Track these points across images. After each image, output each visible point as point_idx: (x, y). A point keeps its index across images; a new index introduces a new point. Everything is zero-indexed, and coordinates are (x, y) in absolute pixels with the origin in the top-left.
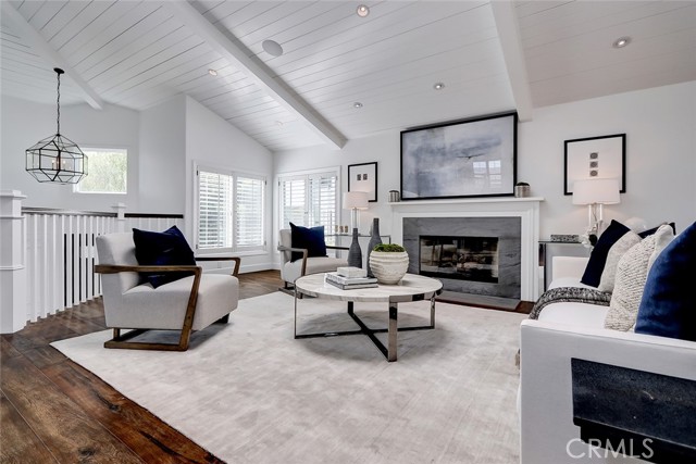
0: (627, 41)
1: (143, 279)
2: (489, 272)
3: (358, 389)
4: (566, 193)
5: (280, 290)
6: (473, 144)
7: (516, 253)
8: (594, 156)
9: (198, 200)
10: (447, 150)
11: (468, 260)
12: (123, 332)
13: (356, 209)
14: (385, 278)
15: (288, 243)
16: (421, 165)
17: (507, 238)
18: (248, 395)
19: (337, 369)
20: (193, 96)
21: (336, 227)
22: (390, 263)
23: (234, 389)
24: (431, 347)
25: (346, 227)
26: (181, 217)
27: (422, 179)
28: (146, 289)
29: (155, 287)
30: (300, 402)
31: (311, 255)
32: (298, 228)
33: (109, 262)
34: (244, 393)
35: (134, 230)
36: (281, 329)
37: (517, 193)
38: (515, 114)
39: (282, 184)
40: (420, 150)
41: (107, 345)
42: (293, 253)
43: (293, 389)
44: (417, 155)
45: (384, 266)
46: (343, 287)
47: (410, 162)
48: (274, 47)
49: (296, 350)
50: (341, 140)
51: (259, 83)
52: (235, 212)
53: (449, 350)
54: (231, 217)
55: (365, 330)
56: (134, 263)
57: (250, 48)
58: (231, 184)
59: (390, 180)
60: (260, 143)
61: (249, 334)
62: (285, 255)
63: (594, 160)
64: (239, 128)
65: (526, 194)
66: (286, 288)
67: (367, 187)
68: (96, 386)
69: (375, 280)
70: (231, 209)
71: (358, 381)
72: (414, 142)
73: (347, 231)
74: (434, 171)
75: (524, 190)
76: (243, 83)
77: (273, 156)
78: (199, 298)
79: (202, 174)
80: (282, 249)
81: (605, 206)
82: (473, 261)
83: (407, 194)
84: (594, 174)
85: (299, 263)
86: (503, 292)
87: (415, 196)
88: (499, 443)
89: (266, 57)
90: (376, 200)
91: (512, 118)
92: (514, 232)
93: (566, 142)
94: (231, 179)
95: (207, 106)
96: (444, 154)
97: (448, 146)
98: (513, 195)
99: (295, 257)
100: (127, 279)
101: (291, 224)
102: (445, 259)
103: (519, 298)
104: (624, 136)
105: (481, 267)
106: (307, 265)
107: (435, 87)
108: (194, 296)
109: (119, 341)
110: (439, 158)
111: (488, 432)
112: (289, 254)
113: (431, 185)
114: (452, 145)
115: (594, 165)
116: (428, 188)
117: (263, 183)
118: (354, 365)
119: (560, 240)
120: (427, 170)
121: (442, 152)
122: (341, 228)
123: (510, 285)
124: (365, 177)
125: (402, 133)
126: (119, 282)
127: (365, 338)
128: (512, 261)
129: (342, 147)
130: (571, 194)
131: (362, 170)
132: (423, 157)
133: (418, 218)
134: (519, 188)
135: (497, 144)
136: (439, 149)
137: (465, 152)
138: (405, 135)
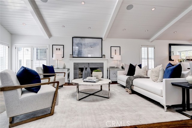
4: (111, 58)
6: (92, 44)
13: (57, 60)
39: (17, 48)
40: (78, 43)
50: (50, 35)
59: (68, 51)
63: (115, 51)
65: (105, 58)
67: (60, 53)
72: (76, 41)
74: (82, 50)
77: (11, 36)
83: (74, 56)
90: (64, 57)
91: (101, 39)
92: (102, 66)
96: (85, 46)
104: (120, 47)
114: (87, 44)
120: (80, 49)
124: (59, 49)
129: (49, 38)
131: (58, 47)
132: (79, 46)
133: (78, 63)
134: (103, 56)
135: (98, 45)
136: (84, 44)
137: (91, 46)
138: (74, 38)
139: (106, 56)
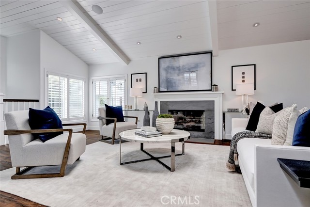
0: (258, 24)
1: (35, 137)
2: (200, 127)
3: (164, 186)
4: (232, 90)
5: (99, 140)
6: (193, 66)
7: (212, 118)
8: (243, 73)
9: (48, 92)
10: (181, 68)
11: (190, 121)
12: (21, 169)
13: (136, 97)
14: (164, 131)
15: (104, 115)
16: (169, 75)
17: (209, 110)
18: (111, 195)
19: (149, 177)
20: (45, 31)
21: (126, 106)
22: (167, 124)
23: (102, 193)
24: (186, 163)
25: (131, 106)
26: (37, 101)
27: (169, 82)
28: (37, 143)
29: (44, 141)
30: (139, 195)
31: (118, 121)
32: (109, 107)
33: (14, 128)
34: (109, 194)
35: (30, 109)
36: (110, 160)
37: (212, 90)
38: (211, 53)
39: (94, 83)
40: (168, 67)
41: (13, 178)
42: (107, 120)
43: (132, 189)
44: (167, 70)
45: (165, 125)
46: (146, 136)
47: (163, 73)
48: (99, 9)
49: (123, 170)
50: (128, 60)
51: (87, 27)
52: (68, 98)
53: (195, 164)
54: (66, 101)
55: (153, 158)
56: (28, 128)
57: (84, 8)
58: (66, 82)
59: (153, 82)
60: (82, 60)
61: (95, 165)
62: (102, 121)
63: (243, 75)
64: (70, 51)
65: (217, 90)
66: (103, 139)
67: (141, 86)
68: (19, 201)
69: (161, 132)
70: (66, 97)
71: (162, 182)
72: (165, 63)
73: (131, 108)
74: (174, 78)
75: (216, 88)
76: (77, 26)
77: (89, 68)
78: (71, 147)
79: (50, 76)
80: (100, 118)
81: (248, 96)
82: (193, 121)
83: (161, 89)
84: (243, 81)
85: (112, 125)
86: (207, 136)
87: (166, 90)
88: (232, 201)
89: (93, 14)
90: (146, 92)
91: (210, 54)
92: (211, 108)
93: (232, 67)
94: (66, 79)
95: (52, 37)
96: (179, 70)
97: (181, 66)
98: (211, 90)
99: (108, 122)
100: (25, 137)
101: (105, 105)
102: (180, 121)
103: (214, 138)
104: (255, 65)
105: (196, 125)
106: (116, 127)
107: (177, 37)
108: (68, 146)
109: (20, 174)
110: (177, 72)
111: (226, 197)
112: (104, 121)
113: (174, 85)
114: (183, 66)
115: (243, 77)
116: (172, 86)
117: (84, 83)
118: (156, 175)
119: (231, 111)
120: (171, 78)
121: (179, 68)
122: (129, 106)
123: (210, 132)
124: (140, 80)
125: (159, 58)
126: (21, 140)
127: (155, 162)
128: (211, 121)
129: (128, 64)
130: (235, 90)
131: (138, 77)
132: (169, 71)
133: (168, 101)
134: (213, 87)
135: (204, 66)
136: (177, 68)
137: (189, 69)
138: (161, 60)
139: (219, 87)
